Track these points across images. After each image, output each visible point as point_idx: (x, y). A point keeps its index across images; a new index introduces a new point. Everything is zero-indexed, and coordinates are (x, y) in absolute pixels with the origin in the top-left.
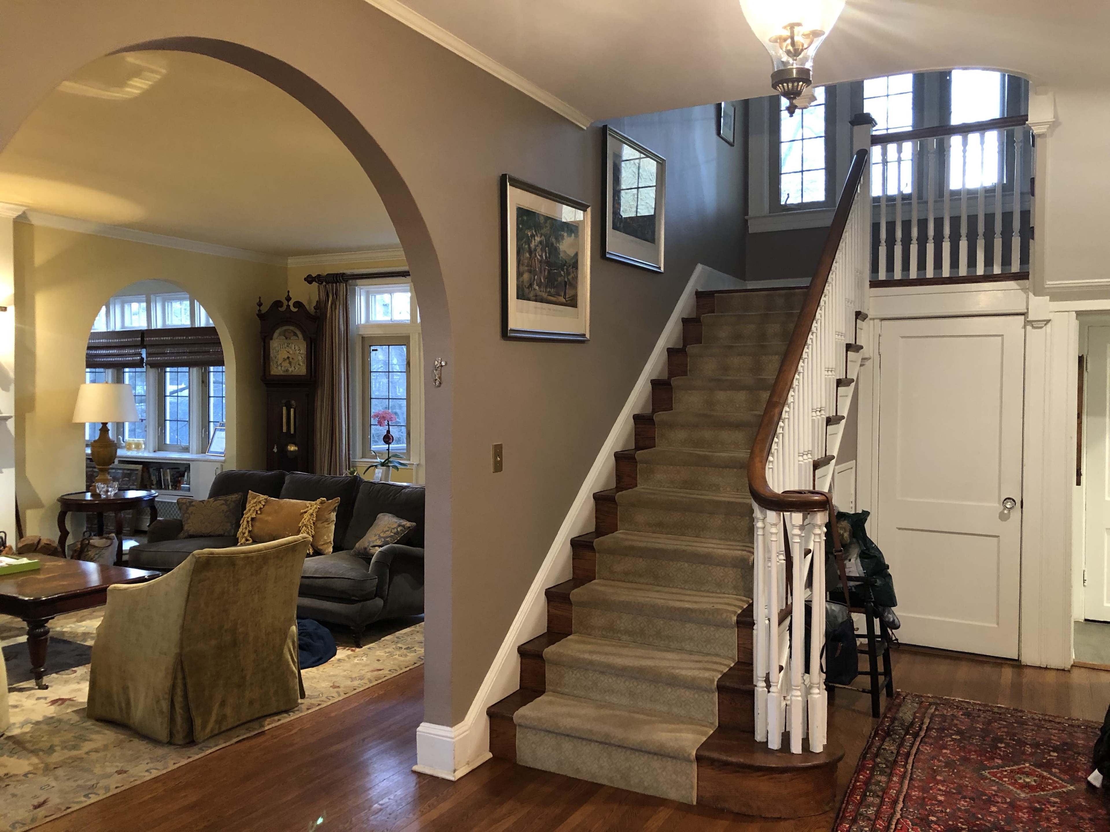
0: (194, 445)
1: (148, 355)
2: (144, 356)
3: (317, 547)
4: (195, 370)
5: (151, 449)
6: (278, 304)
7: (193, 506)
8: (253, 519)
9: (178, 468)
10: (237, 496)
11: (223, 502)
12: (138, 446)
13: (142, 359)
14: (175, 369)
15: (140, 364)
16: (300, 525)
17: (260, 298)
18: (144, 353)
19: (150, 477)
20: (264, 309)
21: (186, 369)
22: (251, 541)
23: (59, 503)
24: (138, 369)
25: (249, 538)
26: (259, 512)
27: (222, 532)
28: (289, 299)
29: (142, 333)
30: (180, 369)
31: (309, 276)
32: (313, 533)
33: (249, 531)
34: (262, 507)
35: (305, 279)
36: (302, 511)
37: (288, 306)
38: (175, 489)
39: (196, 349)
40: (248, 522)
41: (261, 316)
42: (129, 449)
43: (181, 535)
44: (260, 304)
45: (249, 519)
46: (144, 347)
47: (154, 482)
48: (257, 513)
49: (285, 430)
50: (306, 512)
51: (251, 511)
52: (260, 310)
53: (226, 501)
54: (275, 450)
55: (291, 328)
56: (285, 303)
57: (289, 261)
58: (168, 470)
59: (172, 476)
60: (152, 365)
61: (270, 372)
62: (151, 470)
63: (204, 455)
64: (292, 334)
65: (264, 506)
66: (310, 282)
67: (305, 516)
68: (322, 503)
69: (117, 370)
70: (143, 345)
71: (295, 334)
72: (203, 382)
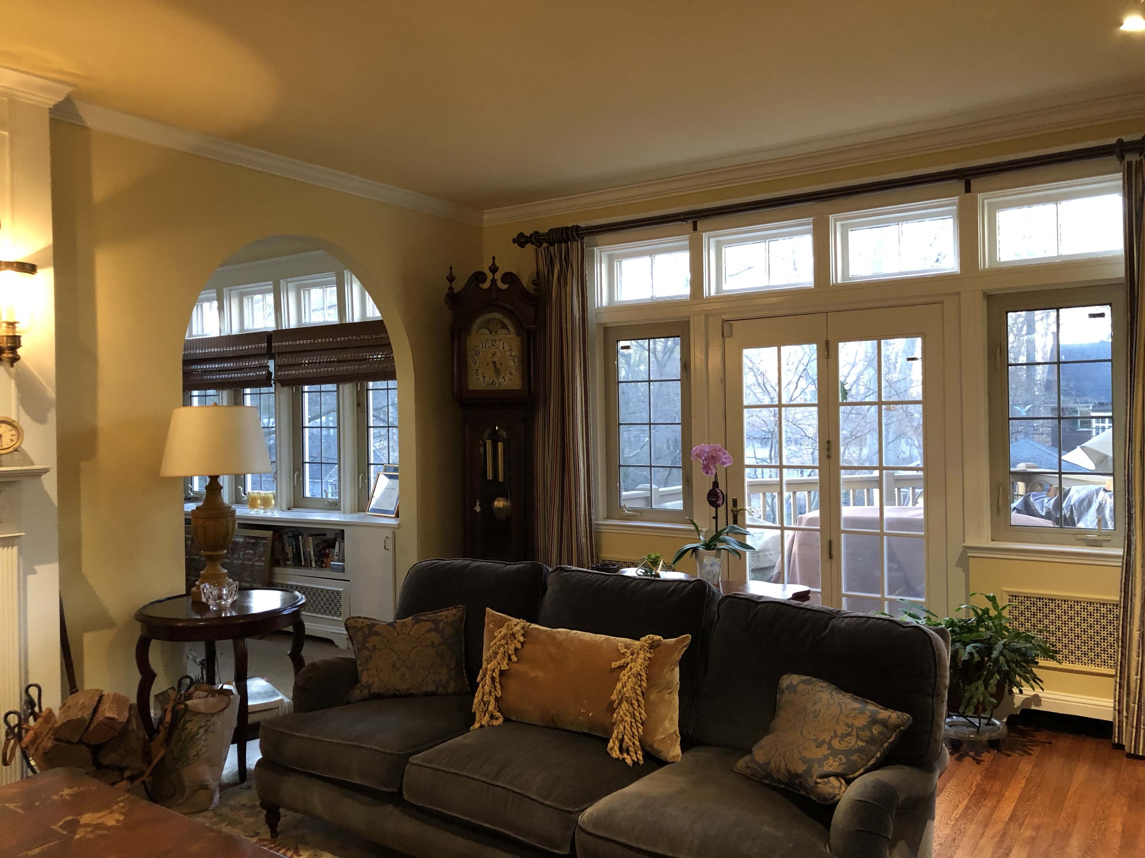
0: (348, 499)
1: (278, 367)
2: (272, 369)
3: (651, 746)
4: (347, 389)
5: (284, 507)
6: (479, 277)
7: (377, 634)
8: (502, 673)
9: (325, 535)
10: (454, 611)
11: (430, 625)
12: (266, 502)
13: (270, 374)
14: (316, 387)
15: (266, 382)
16: (614, 697)
17: (451, 268)
18: (271, 364)
19: (283, 548)
20: (458, 286)
21: (332, 387)
22: (501, 720)
23: (139, 624)
24: (264, 390)
25: (498, 714)
26: (514, 658)
27: (432, 688)
28: (494, 269)
29: (268, 337)
30: (324, 387)
31: (521, 235)
32: (644, 716)
33: (497, 699)
34: (519, 646)
35: (514, 241)
36: (615, 665)
37: (494, 281)
38: (321, 567)
39: (348, 356)
40: (493, 679)
41: (453, 298)
42: (253, 505)
43: (356, 693)
44: (451, 279)
45: (496, 675)
46: (272, 357)
47: (290, 556)
48: (510, 659)
49: (490, 476)
50: (622, 667)
51: (499, 657)
52: (451, 289)
53: (435, 622)
54: (478, 509)
55: (496, 315)
56: (490, 275)
57: (486, 217)
58: (310, 538)
59: (316, 546)
60: (284, 382)
61: (467, 386)
62: (285, 537)
63: (363, 514)
64: (500, 325)
65: (522, 644)
66: (522, 245)
67: (624, 676)
68: (653, 646)
69: (235, 392)
70: (270, 354)
71: (504, 326)
72: (359, 405)
